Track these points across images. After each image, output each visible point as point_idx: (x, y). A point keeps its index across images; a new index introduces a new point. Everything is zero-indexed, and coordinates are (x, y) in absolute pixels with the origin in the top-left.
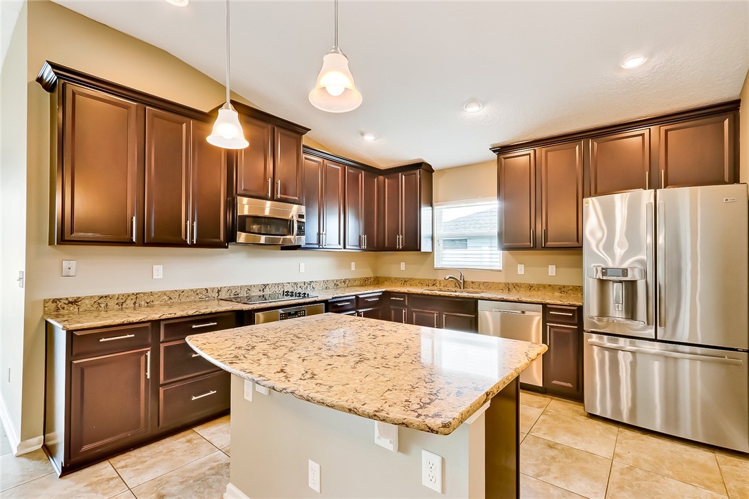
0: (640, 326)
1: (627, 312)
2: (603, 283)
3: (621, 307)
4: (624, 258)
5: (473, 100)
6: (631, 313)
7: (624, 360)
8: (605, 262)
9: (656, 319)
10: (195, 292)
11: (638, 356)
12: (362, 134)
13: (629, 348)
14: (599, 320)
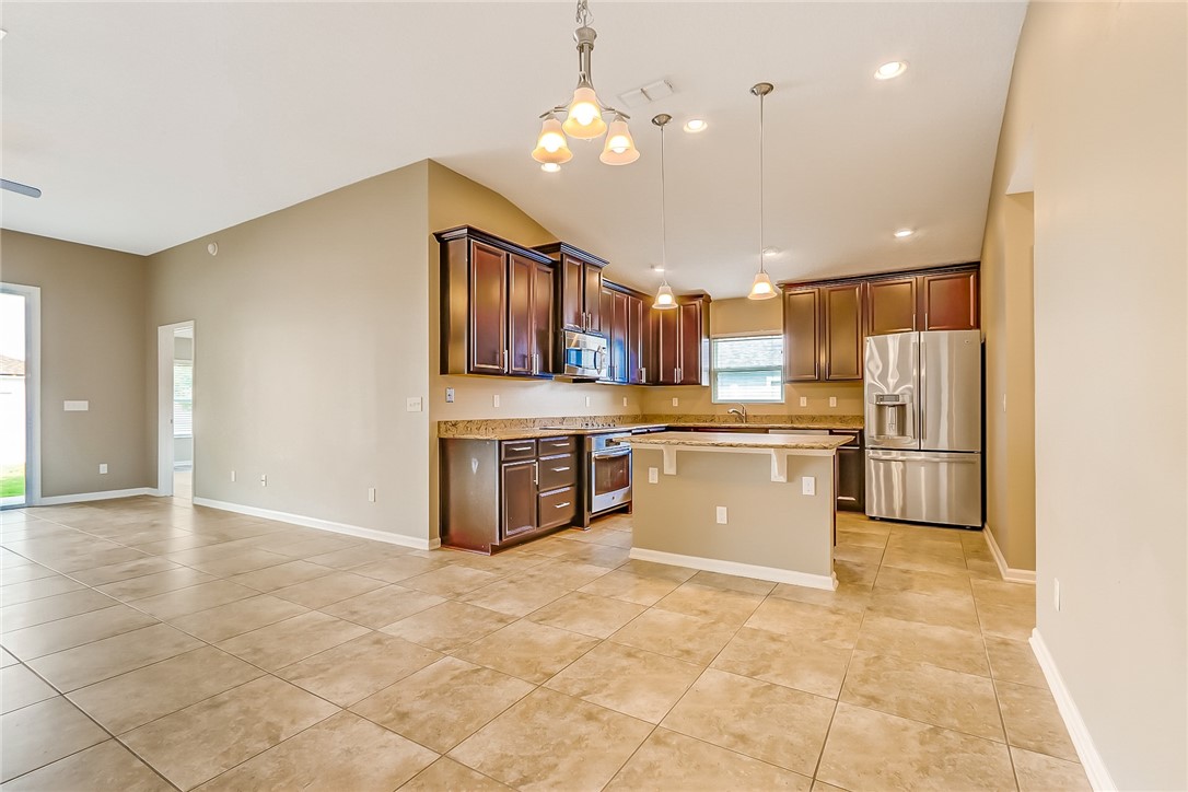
0: (909, 441)
1: (899, 430)
2: (880, 408)
3: (895, 427)
4: (896, 388)
5: (771, 248)
6: (902, 431)
7: (896, 468)
8: (882, 391)
9: (920, 435)
10: (519, 420)
11: (907, 464)
12: (652, 267)
13: (900, 458)
14: (878, 438)
